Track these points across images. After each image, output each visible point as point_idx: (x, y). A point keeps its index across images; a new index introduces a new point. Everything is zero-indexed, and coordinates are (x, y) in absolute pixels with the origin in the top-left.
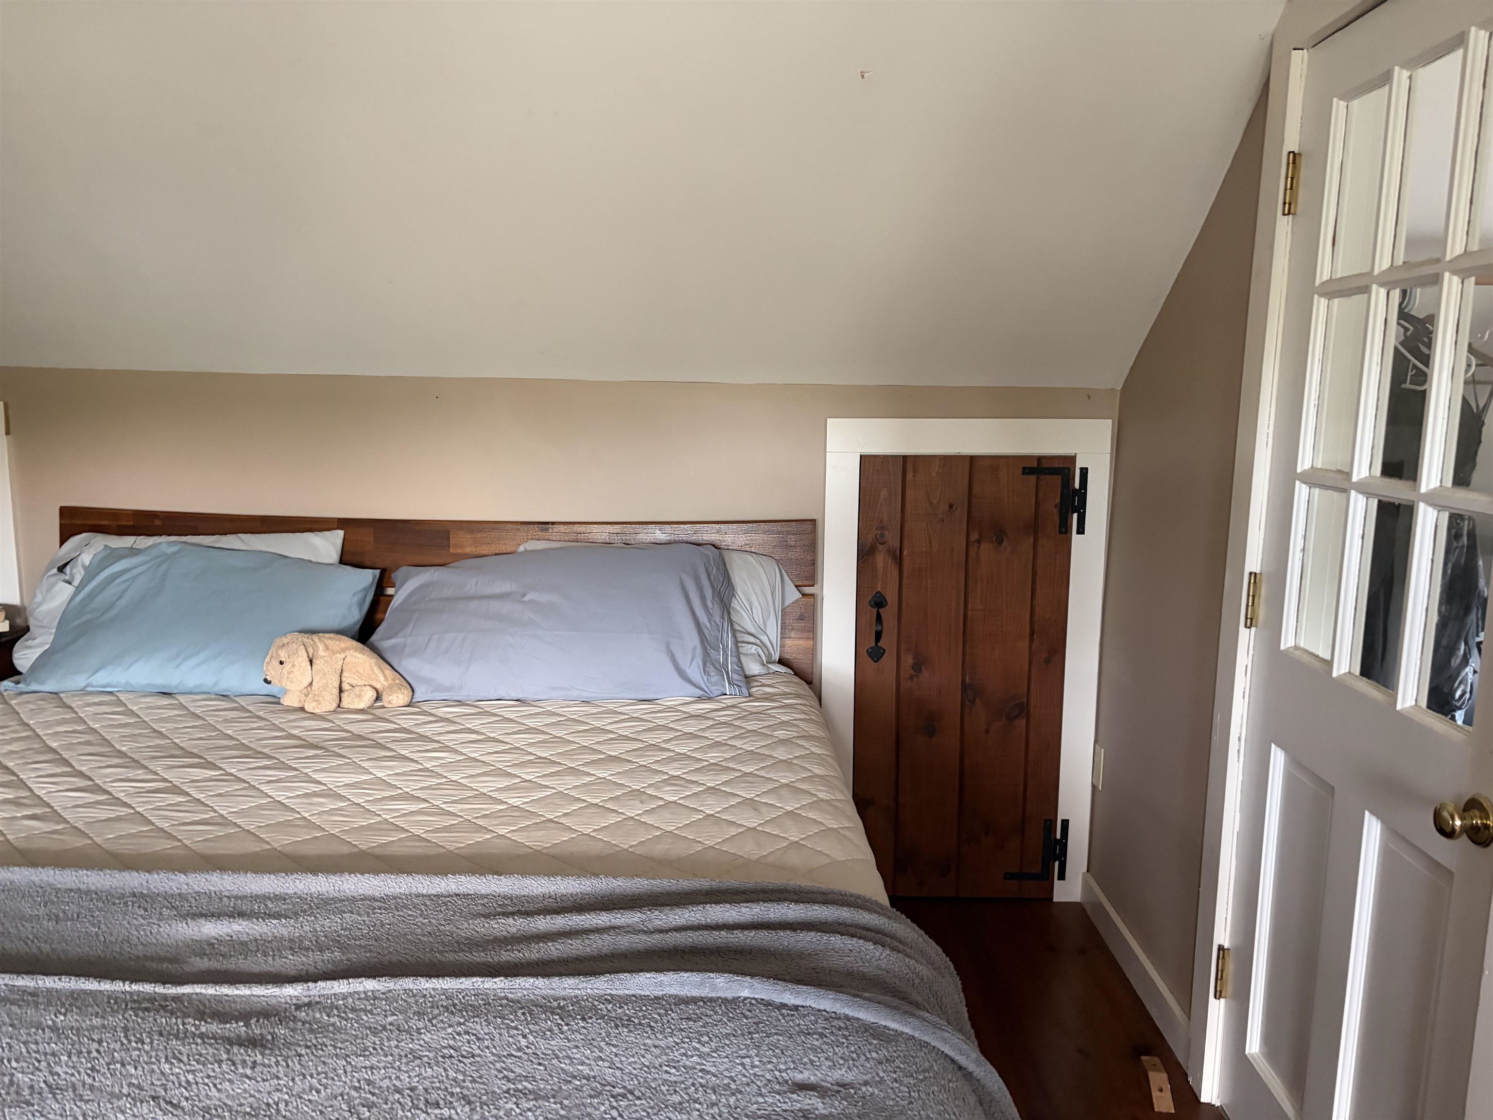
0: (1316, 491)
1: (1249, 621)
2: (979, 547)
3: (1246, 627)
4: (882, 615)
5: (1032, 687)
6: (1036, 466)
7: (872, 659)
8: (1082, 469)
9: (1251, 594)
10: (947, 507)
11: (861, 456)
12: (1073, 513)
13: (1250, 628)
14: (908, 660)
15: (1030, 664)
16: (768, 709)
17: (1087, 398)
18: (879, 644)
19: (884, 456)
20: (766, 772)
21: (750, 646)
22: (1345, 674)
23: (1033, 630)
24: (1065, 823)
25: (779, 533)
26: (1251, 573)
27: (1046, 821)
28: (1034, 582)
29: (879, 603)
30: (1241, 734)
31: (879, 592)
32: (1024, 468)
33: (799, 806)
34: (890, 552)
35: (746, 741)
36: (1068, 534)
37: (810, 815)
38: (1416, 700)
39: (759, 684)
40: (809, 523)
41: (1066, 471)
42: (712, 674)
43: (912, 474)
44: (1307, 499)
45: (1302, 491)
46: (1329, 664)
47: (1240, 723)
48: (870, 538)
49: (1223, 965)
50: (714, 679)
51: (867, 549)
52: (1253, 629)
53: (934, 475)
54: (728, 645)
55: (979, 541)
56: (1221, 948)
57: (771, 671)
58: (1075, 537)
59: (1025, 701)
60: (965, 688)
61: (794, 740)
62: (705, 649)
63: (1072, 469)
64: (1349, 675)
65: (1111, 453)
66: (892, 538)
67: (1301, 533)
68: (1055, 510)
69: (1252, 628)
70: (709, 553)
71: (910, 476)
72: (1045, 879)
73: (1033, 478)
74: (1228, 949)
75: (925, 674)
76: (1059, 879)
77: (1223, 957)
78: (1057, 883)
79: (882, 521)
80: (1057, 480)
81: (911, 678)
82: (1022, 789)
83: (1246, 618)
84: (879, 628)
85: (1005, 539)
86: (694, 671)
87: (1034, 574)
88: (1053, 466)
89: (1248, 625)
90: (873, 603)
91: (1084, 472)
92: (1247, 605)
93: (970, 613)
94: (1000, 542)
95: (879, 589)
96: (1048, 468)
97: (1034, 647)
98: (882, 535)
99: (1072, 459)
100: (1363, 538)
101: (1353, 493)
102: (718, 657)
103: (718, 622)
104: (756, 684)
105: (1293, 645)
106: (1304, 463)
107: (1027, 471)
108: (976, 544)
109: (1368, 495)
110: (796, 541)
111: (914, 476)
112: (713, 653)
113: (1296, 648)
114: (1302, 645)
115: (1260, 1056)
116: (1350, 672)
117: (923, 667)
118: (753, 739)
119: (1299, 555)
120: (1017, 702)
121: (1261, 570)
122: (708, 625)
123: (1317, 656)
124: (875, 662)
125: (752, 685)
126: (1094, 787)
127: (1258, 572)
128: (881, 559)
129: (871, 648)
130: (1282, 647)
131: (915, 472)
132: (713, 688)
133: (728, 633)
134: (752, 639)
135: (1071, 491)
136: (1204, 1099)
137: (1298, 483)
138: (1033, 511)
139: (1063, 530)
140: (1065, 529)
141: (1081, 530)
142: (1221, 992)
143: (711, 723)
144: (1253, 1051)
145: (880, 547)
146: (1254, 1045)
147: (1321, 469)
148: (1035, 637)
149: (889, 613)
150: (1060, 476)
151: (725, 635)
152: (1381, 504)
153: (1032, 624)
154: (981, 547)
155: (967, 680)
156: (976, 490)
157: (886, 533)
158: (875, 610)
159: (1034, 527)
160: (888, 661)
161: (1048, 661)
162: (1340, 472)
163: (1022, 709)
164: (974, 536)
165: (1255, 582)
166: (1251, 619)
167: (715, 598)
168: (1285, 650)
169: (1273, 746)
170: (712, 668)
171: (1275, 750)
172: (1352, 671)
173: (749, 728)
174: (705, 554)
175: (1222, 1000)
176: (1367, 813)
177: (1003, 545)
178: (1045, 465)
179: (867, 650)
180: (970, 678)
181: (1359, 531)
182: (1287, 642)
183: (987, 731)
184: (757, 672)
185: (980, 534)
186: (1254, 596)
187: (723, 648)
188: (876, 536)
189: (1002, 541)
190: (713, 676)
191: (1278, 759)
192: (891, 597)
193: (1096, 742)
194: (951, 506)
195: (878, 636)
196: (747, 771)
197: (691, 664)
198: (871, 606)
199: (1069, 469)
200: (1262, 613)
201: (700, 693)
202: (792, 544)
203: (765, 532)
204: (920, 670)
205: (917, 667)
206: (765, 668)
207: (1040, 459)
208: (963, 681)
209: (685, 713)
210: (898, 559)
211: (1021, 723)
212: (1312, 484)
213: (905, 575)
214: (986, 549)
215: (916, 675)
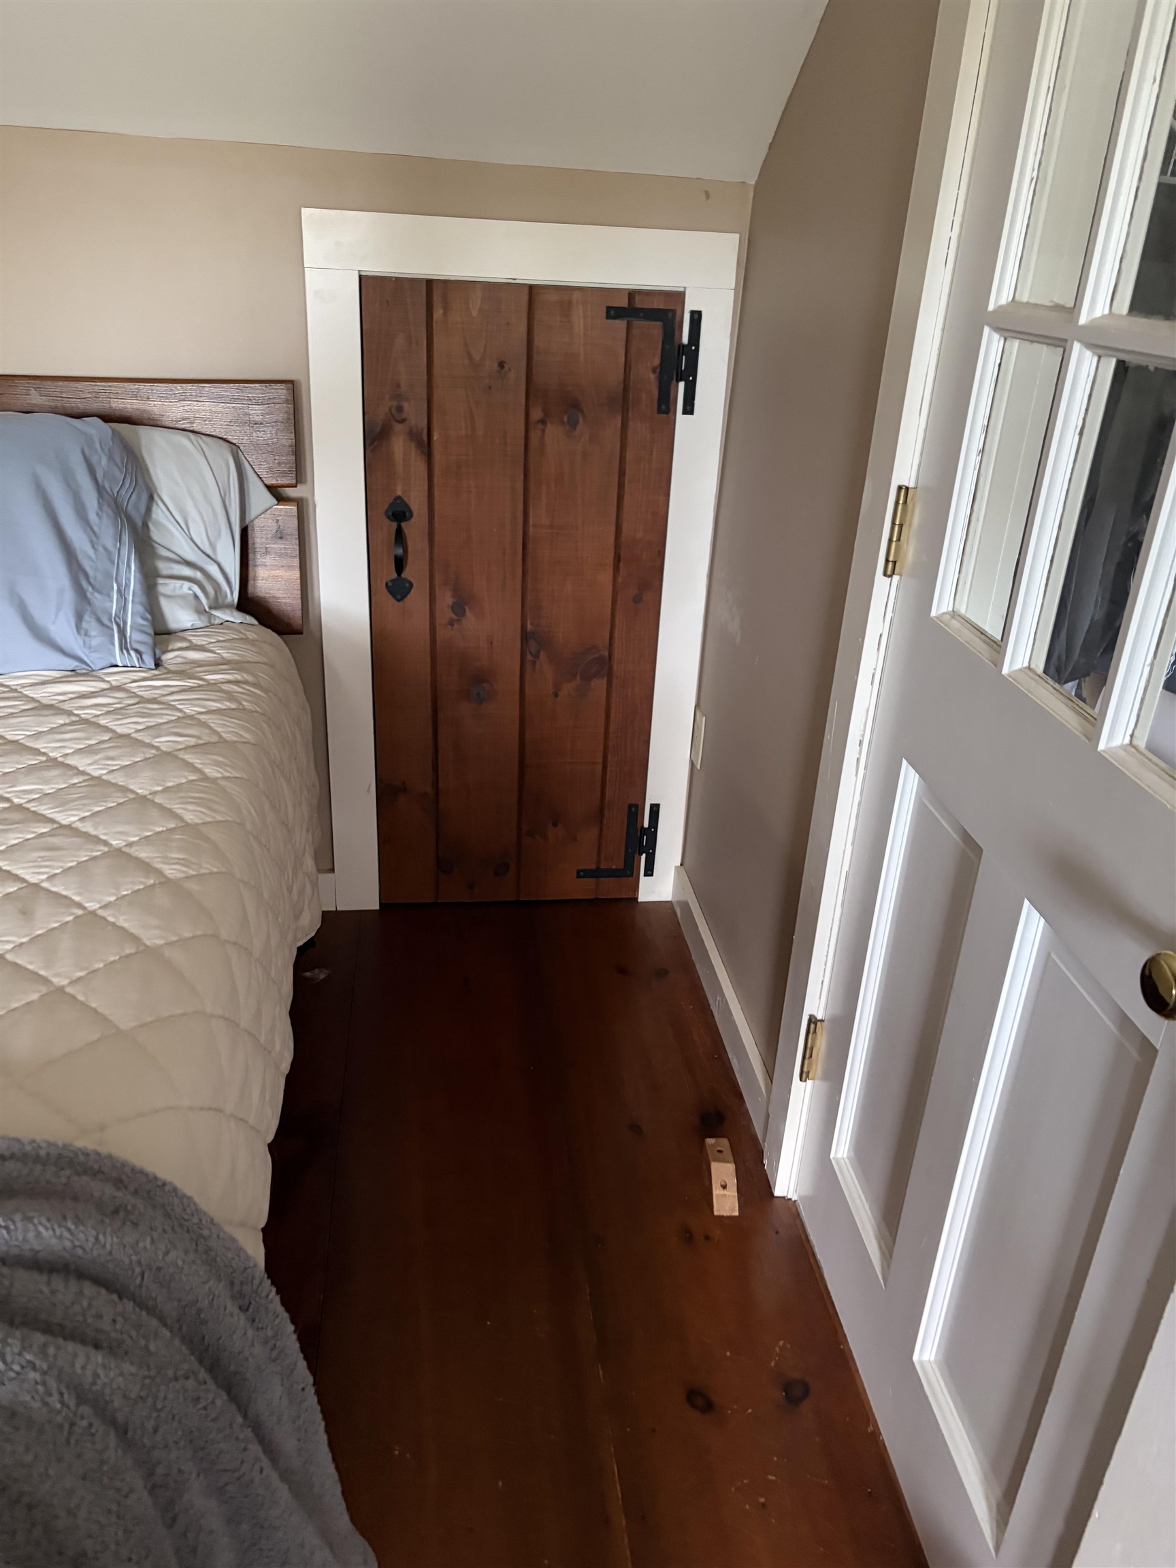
0: (1015, 344)
1: (890, 565)
2: (544, 430)
3: (885, 574)
4: (406, 531)
5: (616, 635)
6: (626, 305)
7: (394, 595)
8: (693, 313)
9: (897, 522)
10: (496, 365)
11: (360, 277)
12: (678, 381)
13: (891, 576)
14: (446, 599)
15: (614, 602)
16: (172, 693)
17: (704, 196)
18: (403, 575)
19: (397, 279)
20: (95, 827)
21: (179, 583)
22: (1020, 670)
23: (619, 556)
24: (655, 809)
25: (235, 400)
26: (900, 488)
27: (630, 806)
28: (621, 486)
29: (399, 513)
30: (863, 736)
31: (399, 497)
32: (609, 309)
33: (112, 899)
34: (413, 435)
35: (97, 757)
36: (671, 414)
37: (123, 921)
38: (1132, 736)
39: (184, 645)
40: (283, 386)
41: (670, 315)
42: (93, 633)
43: (441, 311)
44: (998, 361)
45: (992, 345)
46: (998, 647)
47: (864, 720)
48: (381, 413)
49: (814, 1040)
50: (94, 642)
51: (378, 430)
52: (896, 578)
53: (475, 313)
54: (127, 585)
55: (543, 422)
56: (812, 1020)
57: (217, 621)
58: (681, 419)
59: (606, 654)
60: (525, 636)
61: (182, 755)
62: (81, 594)
63: (678, 313)
64: (1027, 671)
65: (736, 289)
66: (415, 414)
67: (981, 421)
68: (652, 377)
69: (894, 576)
70: (92, 431)
71: (438, 314)
72: (628, 874)
73: (621, 324)
74: (822, 1021)
75: (470, 619)
76: (646, 875)
77: (815, 1031)
78: (643, 880)
79: (398, 386)
80: (655, 329)
81: (451, 623)
82: (600, 767)
83: (887, 561)
84: (400, 551)
85: (581, 420)
86: (62, 628)
87: (622, 473)
88: (650, 306)
89: (889, 572)
90: (391, 514)
91: (696, 317)
92: (890, 540)
93: (531, 530)
94: (573, 424)
95: (399, 493)
96: (642, 310)
97: (620, 580)
98: (400, 409)
99: (678, 297)
100: (1081, 434)
101: (1077, 346)
102: (108, 604)
103: (110, 546)
104: (179, 645)
105: (950, 609)
106: (1001, 295)
107: (613, 313)
108: (540, 426)
109: (1100, 349)
110: (263, 415)
111: (445, 314)
112: (97, 599)
113: (954, 614)
114: (963, 611)
115: (847, 1161)
116: (1029, 668)
117: (467, 608)
118: (111, 753)
119: (974, 459)
120: (596, 656)
121: (917, 483)
122: (91, 552)
123: (983, 633)
124: (398, 601)
125: (170, 648)
126: (692, 765)
127: (912, 485)
128: (400, 446)
129: (391, 581)
130: (933, 613)
131: (446, 308)
132: (94, 656)
133: (129, 566)
134: (187, 571)
135: (677, 347)
136: (778, 1192)
137: (987, 330)
138: (622, 377)
139: (663, 407)
140: (665, 405)
141: (689, 409)
142: (808, 1073)
143: (62, 722)
144: (840, 1155)
145: (398, 427)
146: (842, 1148)
147: (1028, 303)
148: (621, 565)
149: (415, 529)
150: (660, 324)
151: (123, 568)
152: (1122, 369)
153: (617, 546)
154: (546, 431)
155: (529, 627)
156: (539, 341)
157: (406, 406)
158: (394, 525)
159: (623, 401)
160: (417, 599)
161: (637, 599)
162: (1058, 308)
163: (604, 666)
164: (536, 414)
165: (905, 502)
166: (895, 563)
167: (105, 508)
168: (937, 617)
169: (905, 762)
170: (94, 624)
171: (907, 768)
172: (1033, 666)
173: (120, 730)
174: (85, 434)
175: (809, 1082)
176: (1026, 903)
177: (579, 428)
178: (639, 304)
179: (386, 584)
180: (531, 624)
181: (1076, 421)
182: (942, 604)
183: (556, 695)
184: (188, 625)
185: (545, 411)
186: (901, 526)
187: (119, 590)
188: (390, 410)
189: (577, 422)
190: (95, 637)
191: (909, 782)
192: (417, 503)
193: (697, 706)
194: (501, 365)
195: (400, 564)
196: (64, 822)
197: (56, 616)
198: (388, 518)
199: (674, 312)
200: (910, 552)
201: (73, 664)
202: (259, 418)
203: (212, 399)
204: (463, 614)
205: (459, 608)
206: (205, 618)
207: (632, 294)
208: (523, 627)
209: (33, 700)
210: (426, 447)
211: (600, 684)
212: (1007, 332)
213: (437, 471)
214: (554, 432)
215: (459, 620)
